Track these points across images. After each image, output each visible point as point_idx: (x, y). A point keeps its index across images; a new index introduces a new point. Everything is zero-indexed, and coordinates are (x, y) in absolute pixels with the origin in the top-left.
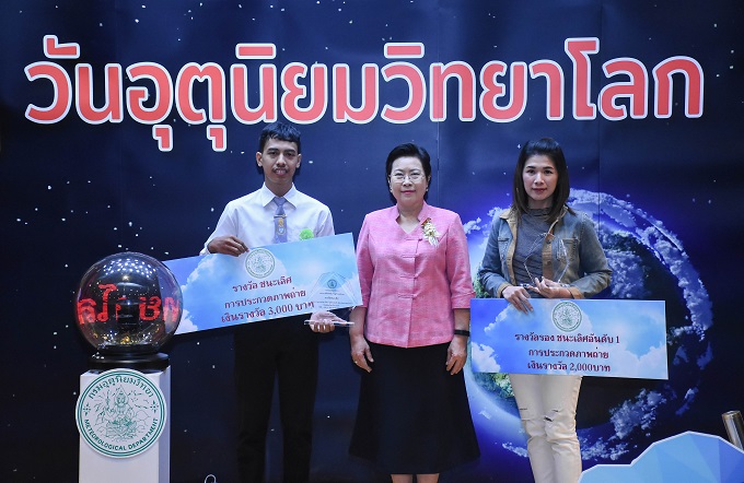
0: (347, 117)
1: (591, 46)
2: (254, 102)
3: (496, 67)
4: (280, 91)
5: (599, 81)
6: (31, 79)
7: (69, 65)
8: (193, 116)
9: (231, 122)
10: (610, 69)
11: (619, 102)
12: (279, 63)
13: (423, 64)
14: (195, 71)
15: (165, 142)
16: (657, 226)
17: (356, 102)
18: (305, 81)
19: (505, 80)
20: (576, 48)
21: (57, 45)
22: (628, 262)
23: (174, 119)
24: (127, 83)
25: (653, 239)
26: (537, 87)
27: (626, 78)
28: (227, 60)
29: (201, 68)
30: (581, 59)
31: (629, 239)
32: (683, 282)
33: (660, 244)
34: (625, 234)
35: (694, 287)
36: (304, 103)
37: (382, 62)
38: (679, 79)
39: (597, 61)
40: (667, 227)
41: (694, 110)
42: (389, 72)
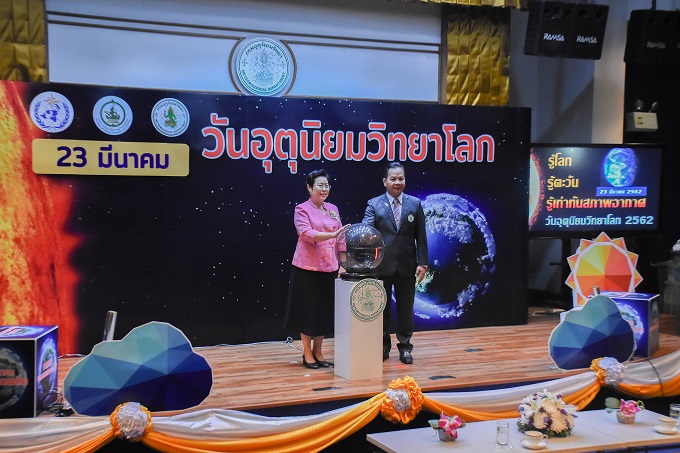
0: (352, 158)
1: (452, 128)
2: (310, 150)
3: (415, 135)
4: (322, 144)
5: (456, 144)
6: (205, 136)
7: (223, 129)
8: (282, 156)
9: (299, 159)
10: (461, 138)
11: (464, 154)
12: (323, 130)
13: (385, 133)
14: (283, 133)
15: (268, 169)
16: (477, 210)
17: (356, 151)
18: (334, 140)
19: (418, 142)
20: (447, 128)
21: (217, 118)
22: (465, 227)
23: (273, 157)
24: (251, 138)
25: (475, 217)
26: (431, 145)
27: (466, 143)
28: (298, 128)
29: (286, 132)
30: (449, 133)
31: (466, 216)
32: (485, 236)
33: (478, 218)
34: (465, 214)
35: (489, 237)
36: (333, 150)
37: (368, 131)
38: (485, 144)
39: (455, 135)
40: (481, 211)
41: (490, 159)
42: (371, 136)
